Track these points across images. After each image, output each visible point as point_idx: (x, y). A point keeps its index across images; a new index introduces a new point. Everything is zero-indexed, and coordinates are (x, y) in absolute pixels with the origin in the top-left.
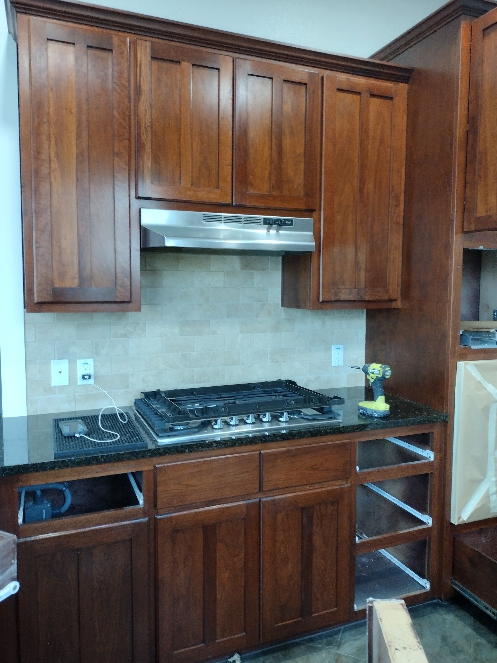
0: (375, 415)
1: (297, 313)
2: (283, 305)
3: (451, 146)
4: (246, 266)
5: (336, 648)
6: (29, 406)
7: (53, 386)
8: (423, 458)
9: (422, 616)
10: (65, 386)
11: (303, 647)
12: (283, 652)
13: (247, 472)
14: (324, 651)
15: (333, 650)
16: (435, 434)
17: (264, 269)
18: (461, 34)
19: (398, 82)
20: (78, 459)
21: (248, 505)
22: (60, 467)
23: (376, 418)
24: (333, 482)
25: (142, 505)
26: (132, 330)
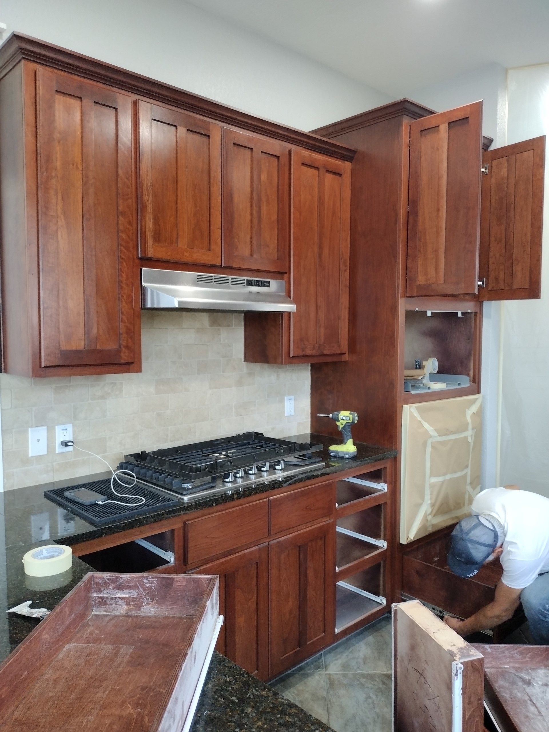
0: (347, 456)
1: (257, 367)
2: (246, 360)
3: (396, 224)
4: (214, 323)
5: (324, 669)
6: (5, 480)
7: (31, 457)
8: (377, 490)
9: (380, 629)
10: (43, 455)
11: (297, 675)
12: (282, 684)
13: (259, 519)
14: (315, 674)
15: (323, 672)
16: (388, 468)
17: (229, 326)
18: (403, 131)
19: (345, 160)
20: (123, 523)
21: (260, 549)
22: (107, 534)
23: (348, 458)
24: (320, 520)
25: (173, 563)
26: (110, 391)
